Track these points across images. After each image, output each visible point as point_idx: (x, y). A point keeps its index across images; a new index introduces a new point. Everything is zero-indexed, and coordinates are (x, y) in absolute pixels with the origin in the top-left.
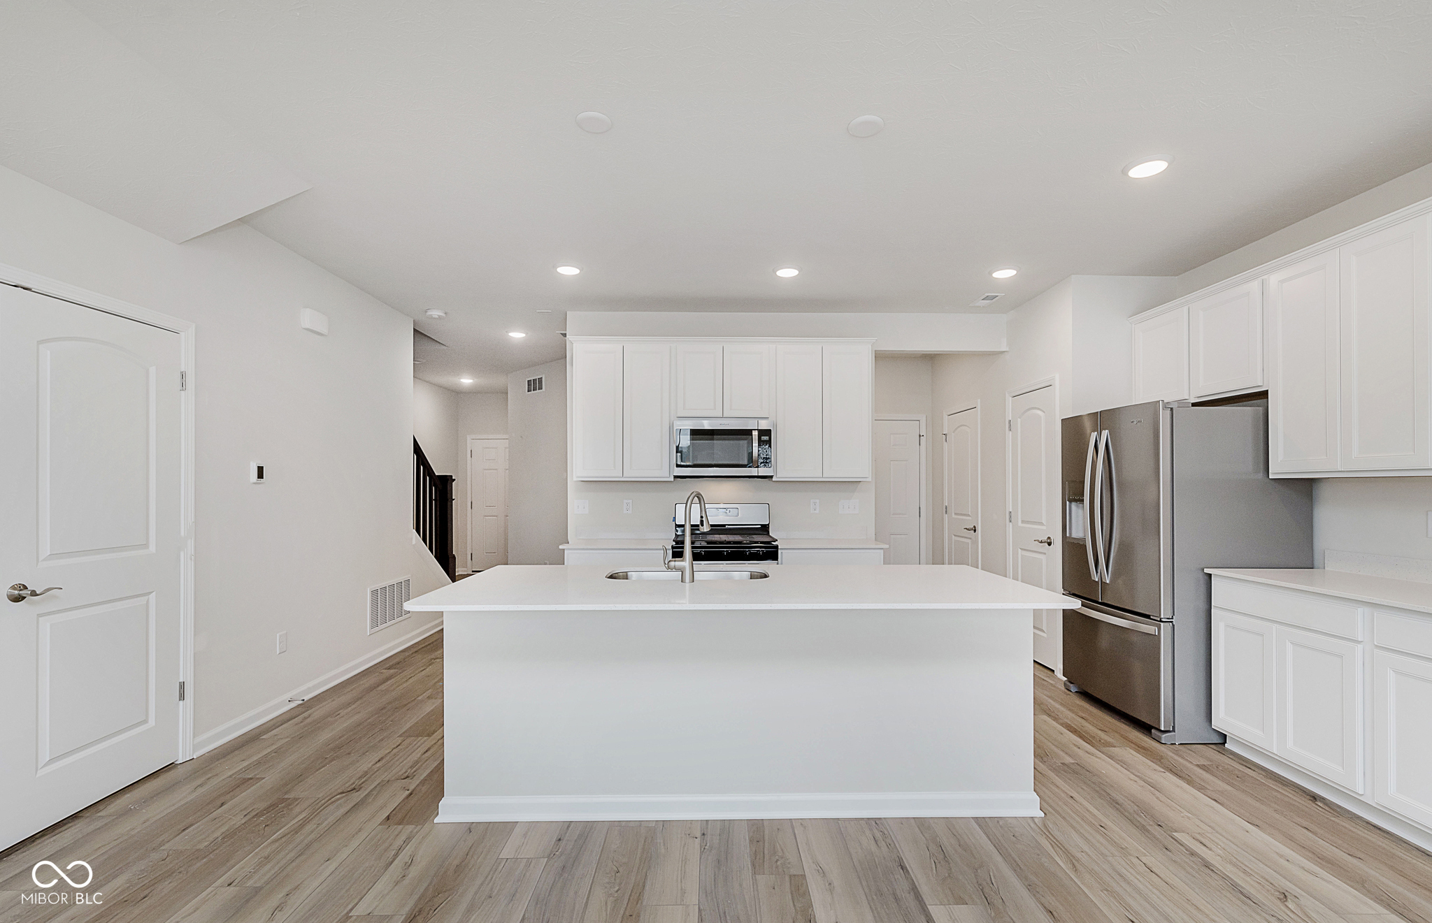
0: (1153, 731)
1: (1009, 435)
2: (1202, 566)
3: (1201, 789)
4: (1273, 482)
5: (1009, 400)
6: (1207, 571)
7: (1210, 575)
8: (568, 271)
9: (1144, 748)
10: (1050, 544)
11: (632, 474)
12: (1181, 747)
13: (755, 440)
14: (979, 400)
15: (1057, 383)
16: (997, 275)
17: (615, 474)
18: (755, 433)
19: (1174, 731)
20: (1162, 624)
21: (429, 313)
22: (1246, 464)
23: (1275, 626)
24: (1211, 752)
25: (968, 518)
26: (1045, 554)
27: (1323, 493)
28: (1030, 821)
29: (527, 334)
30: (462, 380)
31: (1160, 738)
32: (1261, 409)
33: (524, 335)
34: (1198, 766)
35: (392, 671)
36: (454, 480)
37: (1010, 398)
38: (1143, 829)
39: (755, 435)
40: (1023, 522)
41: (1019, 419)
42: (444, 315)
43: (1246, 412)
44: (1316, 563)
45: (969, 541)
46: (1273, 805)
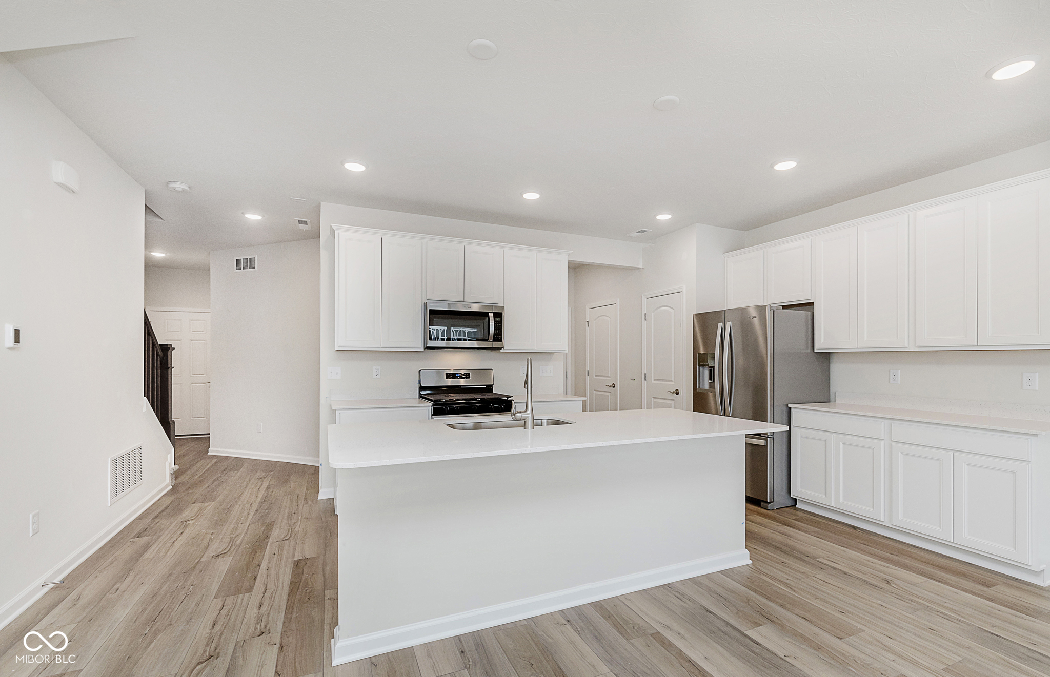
0: (762, 503)
1: (644, 323)
2: (787, 403)
3: (806, 532)
4: (816, 354)
5: (645, 300)
6: (789, 406)
7: (790, 408)
8: (355, 167)
9: (762, 514)
10: (677, 394)
11: (388, 345)
12: (778, 511)
13: (492, 320)
14: (618, 299)
15: (684, 291)
16: (659, 217)
17: (374, 345)
18: (491, 315)
19: (774, 502)
20: (769, 439)
21: (172, 185)
22: (801, 344)
23: (832, 435)
24: (791, 510)
25: (609, 378)
26: (674, 400)
27: (834, 359)
28: (747, 567)
29: (263, 216)
30: (152, 254)
31: (767, 506)
32: (809, 313)
33: (260, 218)
34: (794, 519)
35: (144, 539)
36: (174, 349)
37: (646, 299)
38: (801, 559)
39: (491, 316)
40: (655, 380)
41: (652, 313)
42: (188, 189)
43: (802, 314)
44: (832, 399)
45: (608, 394)
46: (844, 535)
